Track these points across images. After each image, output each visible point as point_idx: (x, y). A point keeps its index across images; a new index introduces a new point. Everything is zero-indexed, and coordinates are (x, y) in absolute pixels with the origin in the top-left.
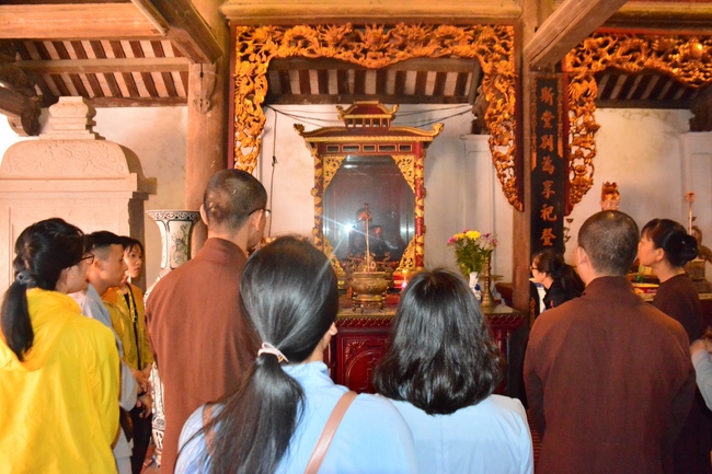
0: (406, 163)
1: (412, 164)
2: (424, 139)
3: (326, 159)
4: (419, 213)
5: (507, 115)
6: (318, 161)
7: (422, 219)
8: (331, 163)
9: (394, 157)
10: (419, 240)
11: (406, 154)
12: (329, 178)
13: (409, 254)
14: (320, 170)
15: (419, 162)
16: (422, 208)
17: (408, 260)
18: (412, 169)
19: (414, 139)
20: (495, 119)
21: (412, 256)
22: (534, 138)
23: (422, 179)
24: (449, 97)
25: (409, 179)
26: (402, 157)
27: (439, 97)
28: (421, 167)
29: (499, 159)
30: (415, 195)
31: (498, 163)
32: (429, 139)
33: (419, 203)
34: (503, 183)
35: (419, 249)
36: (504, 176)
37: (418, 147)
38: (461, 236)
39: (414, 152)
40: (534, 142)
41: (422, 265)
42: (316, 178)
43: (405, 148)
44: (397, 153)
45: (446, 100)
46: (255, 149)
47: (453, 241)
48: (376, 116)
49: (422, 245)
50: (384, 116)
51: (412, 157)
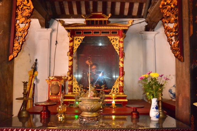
0: (115, 40)
1: (118, 41)
2: (124, 28)
3: (75, 38)
4: (121, 65)
5: (172, 6)
6: (71, 39)
7: (123, 68)
8: (78, 40)
9: (109, 37)
10: (121, 79)
11: (115, 36)
12: (76, 47)
13: (116, 86)
14: (72, 43)
15: (121, 40)
16: (123, 62)
17: (116, 89)
18: (118, 43)
19: (119, 28)
20: (166, 8)
21: (118, 87)
22: (191, 16)
23: (123, 48)
24: (134, 16)
25: (116, 48)
26: (113, 37)
27: (130, 16)
28: (122, 42)
29: (168, 31)
30: (120, 56)
31: (168, 33)
32: (126, 28)
33: (121, 60)
34: (171, 45)
35: (121, 83)
36: (172, 40)
37: (121, 32)
38: (147, 76)
39: (119, 35)
40: (191, 19)
41: (123, 92)
42: (70, 47)
43: (114, 33)
44: (110, 35)
45: (133, 17)
46: (27, 25)
47: (142, 79)
48: (101, 19)
49: (123, 81)
50: (105, 19)
51: (117, 37)
